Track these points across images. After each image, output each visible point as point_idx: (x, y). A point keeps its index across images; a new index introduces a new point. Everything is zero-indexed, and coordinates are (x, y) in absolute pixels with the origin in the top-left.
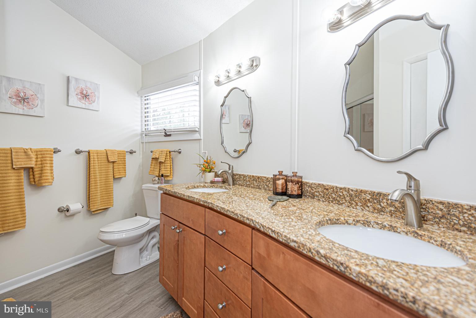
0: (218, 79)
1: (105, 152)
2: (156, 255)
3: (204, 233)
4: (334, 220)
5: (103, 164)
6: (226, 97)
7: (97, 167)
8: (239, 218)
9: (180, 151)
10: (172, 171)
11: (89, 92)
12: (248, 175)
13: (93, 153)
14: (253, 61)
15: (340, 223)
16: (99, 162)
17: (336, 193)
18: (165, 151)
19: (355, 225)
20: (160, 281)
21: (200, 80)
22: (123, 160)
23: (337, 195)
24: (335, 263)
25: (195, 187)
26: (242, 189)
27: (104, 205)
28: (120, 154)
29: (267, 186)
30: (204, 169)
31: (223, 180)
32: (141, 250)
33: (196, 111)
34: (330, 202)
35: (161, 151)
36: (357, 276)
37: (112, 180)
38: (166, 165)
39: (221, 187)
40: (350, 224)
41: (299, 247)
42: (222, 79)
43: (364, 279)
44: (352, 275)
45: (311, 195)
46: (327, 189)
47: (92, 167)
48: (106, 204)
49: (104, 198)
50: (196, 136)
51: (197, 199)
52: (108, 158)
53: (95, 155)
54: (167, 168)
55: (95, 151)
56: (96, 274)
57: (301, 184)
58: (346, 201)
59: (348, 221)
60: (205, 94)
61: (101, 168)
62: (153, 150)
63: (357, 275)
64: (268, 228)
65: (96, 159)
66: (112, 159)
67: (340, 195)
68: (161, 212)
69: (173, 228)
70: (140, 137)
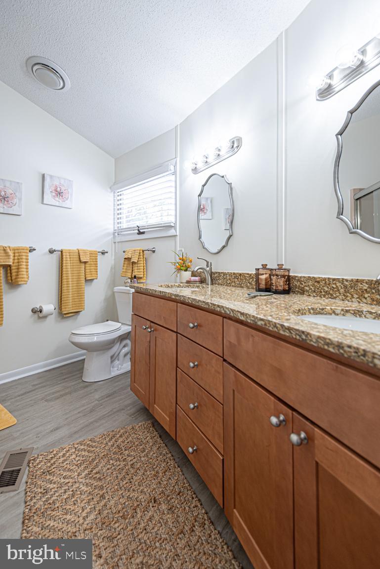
0: (195, 166)
1: (77, 251)
2: (127, 366)
3: (176, 331)
4: (318, 309)
5: (75, 264)
6: (204, 186)
7: (69, 267)
8: (210, 307)
9: (154, 249)
10: (145, 272)
11: (63, 189)
12: (228, 273)
13: (66, 253)
14: (233, 142)
15: (325, 313)
16: (71, 262)
17: (328, 286)
18: (138, 250)
19: (344, 315)
20: (131, 389)
21: (177, 170)
22: (94, 260)
23: (330, 287)
24: (297, 332)
25: (168, 287)
26: (221, 289)
27: (75, 308)
28: (92, 254)
29: (250, 283)
30: (179, 267)
31: (201, 279)
32: (113, 358)
33: (171, 204)
34: (322, 296)
35: (134, 251)
36: (317, 342)
37: (84, 282)
38: (139, 265)
39: (198, 287)
40: (338, 314)
41: (265, 325)
42: (200, 165)
43: (322, 342)
44: (312, 341)
45: (300, 290)
46: (318, 282)
47: (64, 267)
48: (78, 308)
49: (76, 300)
50: (172, 232)
51: (169, 293)
52: (80, 258)
53: (68, 254)
54: (139, 269)
55: (67, 250)
56: (66, 380)
57: (289, 279)
58: (340, 293)
59: (336, 311)
60: (181, 185)
61: (73, 268)
62: (125, 250)
63: (316, 340)
64: (238, 311)
65: (69, 259)
66: (84, 259)
67: (333, 287)
68: (133, 312)
69: (145, 327)
70: (112, 236)
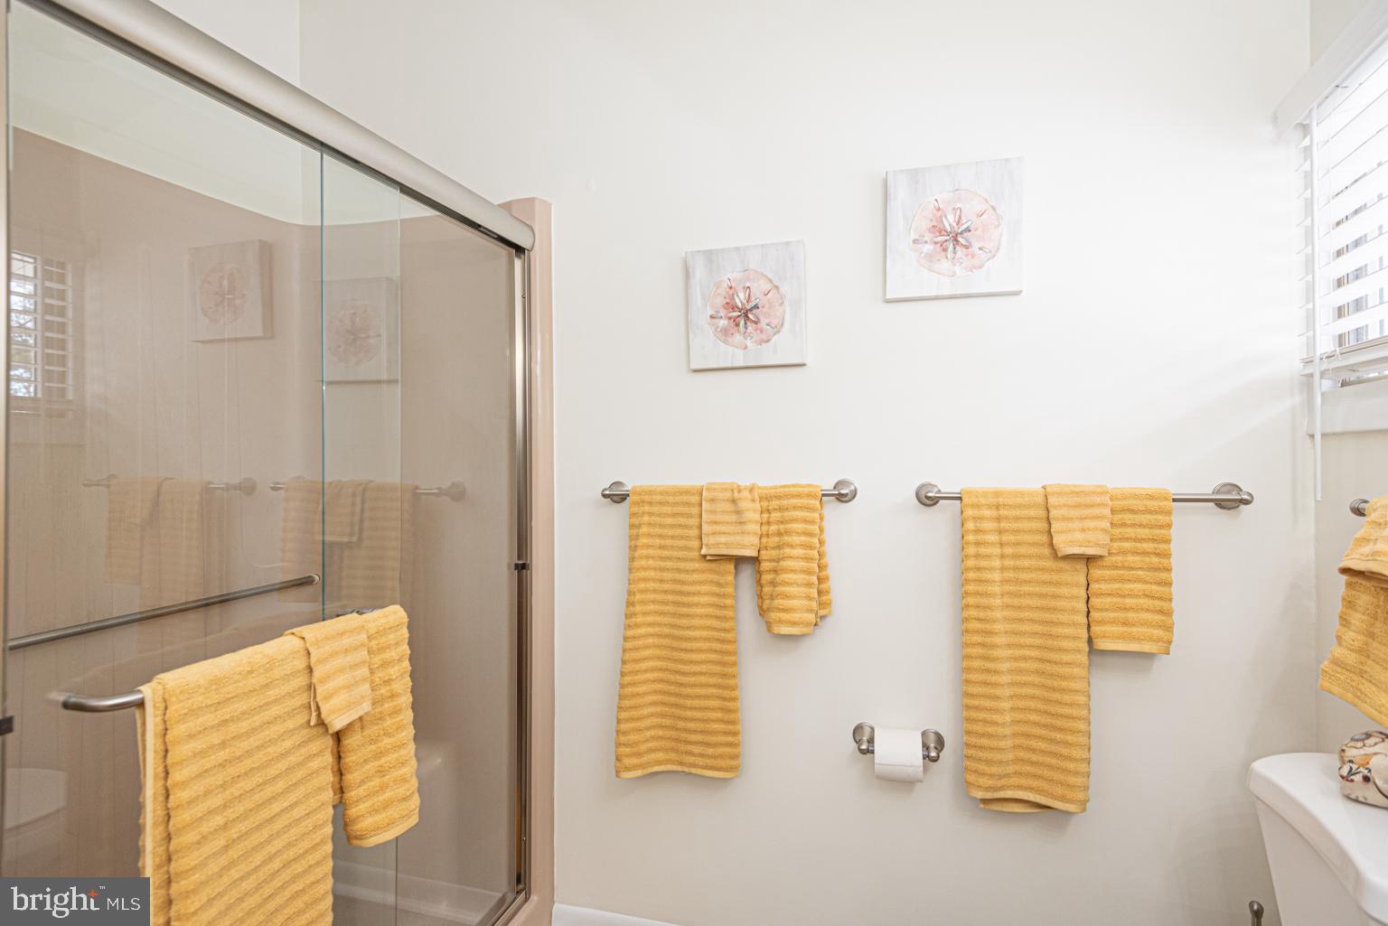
1: (1040, 500)
5: (1026, 563)
11: (971, 211)
22: (1148, 546)
28: (1132, 511)
52: (1050, 535)
55: (985, 494)
65: (993, 538)
66: (1073, 543)
